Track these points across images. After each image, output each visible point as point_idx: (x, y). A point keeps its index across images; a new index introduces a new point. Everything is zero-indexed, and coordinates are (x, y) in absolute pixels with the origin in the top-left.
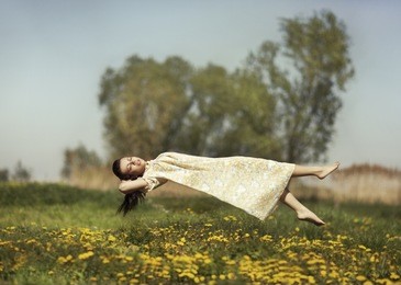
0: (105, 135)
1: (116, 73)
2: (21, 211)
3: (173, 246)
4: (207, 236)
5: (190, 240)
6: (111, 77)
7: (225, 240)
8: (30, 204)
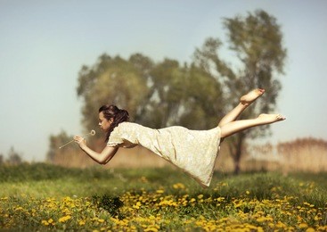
0: (83, 122)
1: (90, 69)
2: (14, 186)
3: (130, 209)
4: (159, 201)
5: (144, 204)
6: (87, 72)
7: (174, 204)
8: (21, 181)
